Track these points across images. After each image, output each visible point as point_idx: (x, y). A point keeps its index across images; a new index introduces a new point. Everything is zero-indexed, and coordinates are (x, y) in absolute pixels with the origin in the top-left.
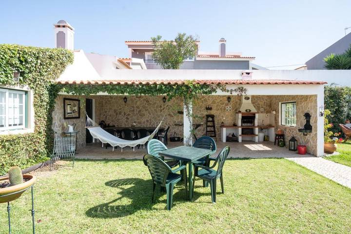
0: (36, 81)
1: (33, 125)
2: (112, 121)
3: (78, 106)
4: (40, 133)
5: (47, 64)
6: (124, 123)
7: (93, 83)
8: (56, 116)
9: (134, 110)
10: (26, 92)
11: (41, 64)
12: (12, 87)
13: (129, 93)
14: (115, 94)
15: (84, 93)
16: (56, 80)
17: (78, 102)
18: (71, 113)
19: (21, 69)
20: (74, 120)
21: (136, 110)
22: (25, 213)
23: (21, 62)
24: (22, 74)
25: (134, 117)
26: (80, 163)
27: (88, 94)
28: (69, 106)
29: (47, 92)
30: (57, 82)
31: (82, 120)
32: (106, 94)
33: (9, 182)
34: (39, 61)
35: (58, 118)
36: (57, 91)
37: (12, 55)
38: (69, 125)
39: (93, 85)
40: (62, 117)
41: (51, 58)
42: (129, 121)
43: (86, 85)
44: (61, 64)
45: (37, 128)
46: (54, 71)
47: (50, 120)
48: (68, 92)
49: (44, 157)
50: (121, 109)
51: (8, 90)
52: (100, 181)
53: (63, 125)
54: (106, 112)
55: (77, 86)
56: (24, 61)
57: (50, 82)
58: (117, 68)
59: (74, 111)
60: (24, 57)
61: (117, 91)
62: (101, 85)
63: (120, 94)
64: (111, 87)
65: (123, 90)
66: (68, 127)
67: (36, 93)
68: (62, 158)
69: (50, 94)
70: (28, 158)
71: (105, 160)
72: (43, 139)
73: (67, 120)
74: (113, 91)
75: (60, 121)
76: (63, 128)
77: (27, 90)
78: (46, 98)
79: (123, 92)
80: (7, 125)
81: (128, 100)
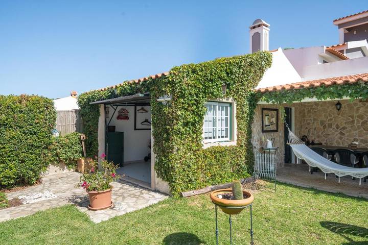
0: (238, 92)
1: (236, 137)
2: (318, 137)
3: (276, 117)
4: (241, 146)
5: (247, 72)
6: (336, 140)
7: (297, 86)
8: (255, 129)
9: (353, 121)
10: (231, 104)
11: (243, 73)
12: (221, 100)
13: (351, 95)
14: (328, 99)
15: (286, 101)
16: (255, 88)
17: (276, 112)
18: (269, 125)
19: (228, 82)
20: (272, 134)
21: (358, 121)
22: (238, 229)
23: (227, 73)
24: (228, 86)
25: (353, 132)
26: (282, 187)
27: (291, 102)
28: (267, 117)
29: (248, 103)
30: (257, 90)
31: (280, 134)
32: (315, 99)
33: (232, 195)
34: (241, 70)
35: (256, 131)
36: (257, 100)
37: (221, 69)
38: (267, 140)
39: (296, 90)
40: (261, 131)
41: (251, 65)
42: (345, 138)
43: (288, 90)
44: (260, 69)
45: (239, 141)
46: (253, 78)
47: (250, 133)
48: (268, 101)
49: (245, 172)
50: (331, 119)
51: (217, 103)
52: (311, 217)
53: (261, 139)
54: (309, 124)
55: (278, 93)
56: (229, 72)
57: (250, 91)
58: (325, 62)
59: (271, 123)
60: (230, 69)
61: (332, 94)
62: (308, 89)
63: (336, 99)
64: (322, 90)
65: (341, 92)
66: (267, 142)
67: (238, 105)
68: (262, 178)
69: (250, 105)
70: (232, 171)
71: (312, 189)
72: (244, 153)
73: (264, 133)
74: (326, 95)
75: (258, 135)
76: (261, 143)
77: (231, 101)
78: (246, 110)
79: (340, 96)
80: (217, 137)
81: (343, 106)
